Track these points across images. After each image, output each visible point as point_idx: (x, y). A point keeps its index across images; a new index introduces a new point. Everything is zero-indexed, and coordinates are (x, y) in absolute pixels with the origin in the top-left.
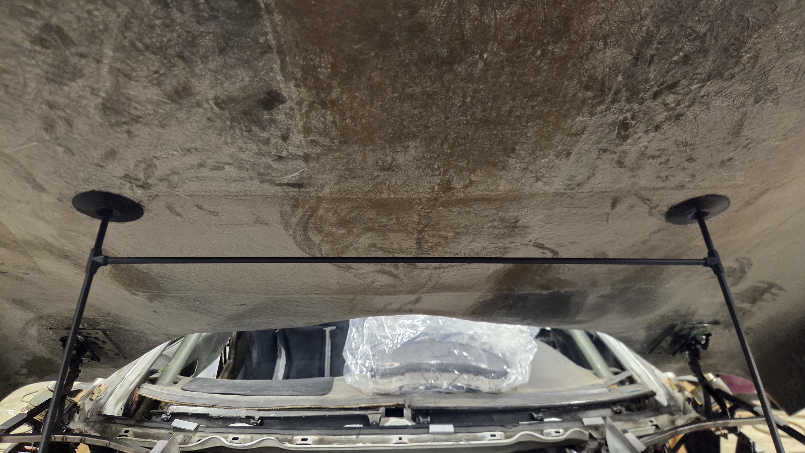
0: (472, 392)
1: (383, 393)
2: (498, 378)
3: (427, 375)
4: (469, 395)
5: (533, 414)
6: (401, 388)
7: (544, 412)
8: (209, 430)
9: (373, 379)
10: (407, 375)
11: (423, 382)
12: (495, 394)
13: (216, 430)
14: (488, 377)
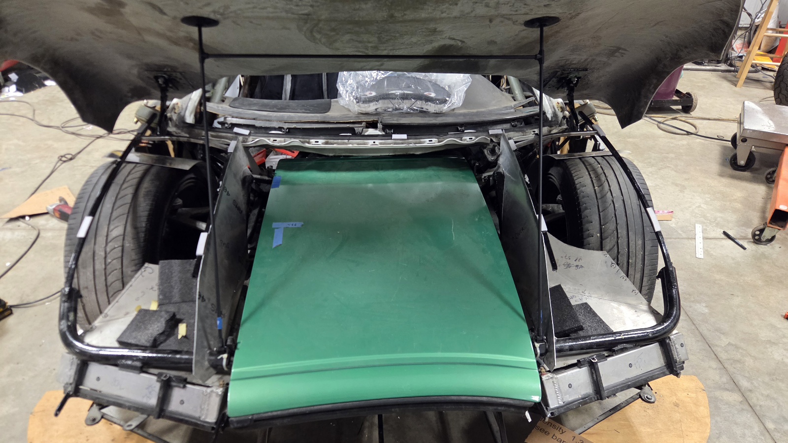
0: (423, 113)
1: (364, 113)
2: (440, 103)
3: (393, 101)
4: (421, 114)
5: (459, 127)
6: (376, 109)
7: (465, 126)
8: (257, 135)
9: (358, 104)
10: (380, 101)
11: (391, 105)
12: (438, 114)
13: (262, 135)
14: (434, 103)
